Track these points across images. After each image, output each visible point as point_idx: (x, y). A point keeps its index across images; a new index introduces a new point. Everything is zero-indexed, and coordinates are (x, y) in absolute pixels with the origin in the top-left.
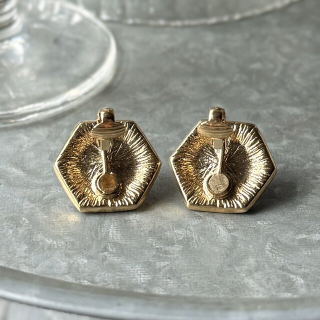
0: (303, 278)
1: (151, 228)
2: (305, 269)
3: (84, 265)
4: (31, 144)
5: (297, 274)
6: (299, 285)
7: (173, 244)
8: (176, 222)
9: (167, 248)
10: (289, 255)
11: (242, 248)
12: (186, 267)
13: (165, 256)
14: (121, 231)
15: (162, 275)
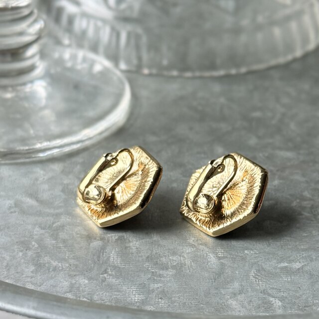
0: (281, 301)
1: (148, 254)
2: (283, 293)
3: (85, 285)
4: (46, 178)
5: (276, 297)
6: (277, 307)
7: (167, 269)
8: (172, 249)
9: (161, 272)
10: (271, 281)
11: (230, 273)
12: (177, 289)
13: (159, 279)
14: (121, 256)
15: (154, 296)
